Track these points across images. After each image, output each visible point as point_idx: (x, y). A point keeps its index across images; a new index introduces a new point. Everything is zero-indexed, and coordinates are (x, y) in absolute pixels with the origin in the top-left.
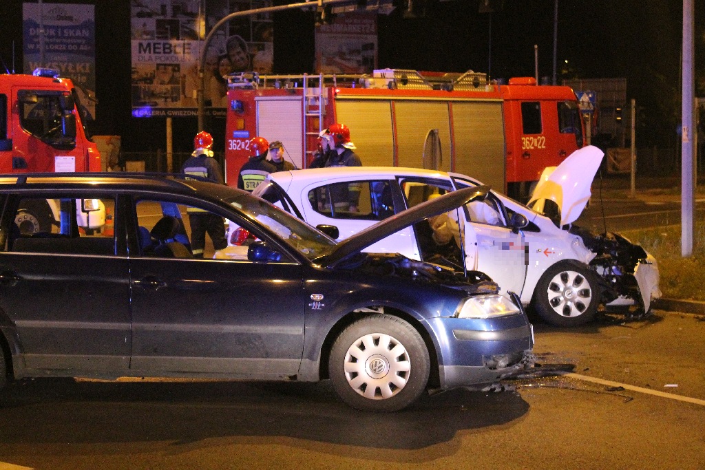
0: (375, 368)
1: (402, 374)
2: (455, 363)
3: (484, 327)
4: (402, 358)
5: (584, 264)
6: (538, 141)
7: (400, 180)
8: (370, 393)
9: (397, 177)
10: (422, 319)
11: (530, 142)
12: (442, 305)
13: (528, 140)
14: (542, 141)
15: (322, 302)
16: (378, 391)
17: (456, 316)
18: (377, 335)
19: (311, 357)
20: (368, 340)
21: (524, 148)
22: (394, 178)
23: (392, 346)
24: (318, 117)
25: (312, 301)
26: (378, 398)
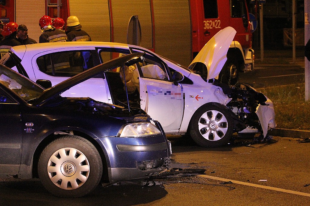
0: (67, 170)
1: (84, 173)
2: (118, 166)
3: (138, 143)
4: (84, 163)
5: (223, 105)
6: (215, 23)
7: (99, 50)
8: (65, 186)
9: (97, 48)
10: (97, 138)
11: (210, 24)
12: (108, 131)
13: (208, 23)
14: (218, 23)
15: (32, 127)
16: (69, 184)
17: (119, 136)
18: (68, 148)
19: (26, 163)
20: (63, 152)
21: (205, 28)
22: (95, 49)
23: (78, 155)
24: (56, 8)
25: (26, 127)
26: (70, 189)
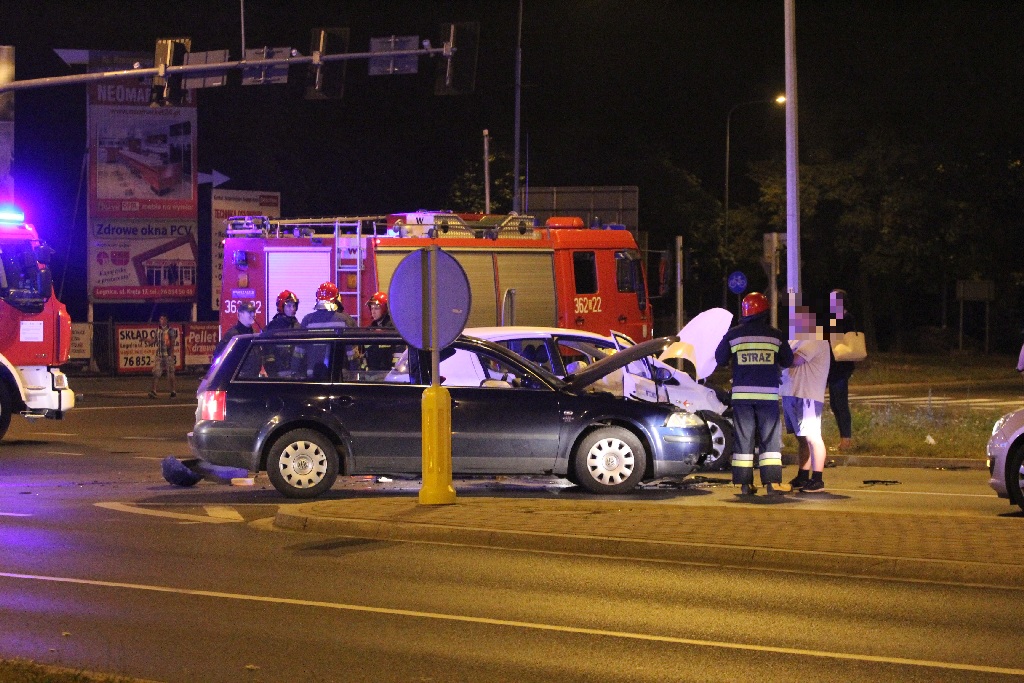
0: (608, 463)
1: (628, 467)
2: (665, 459)
3: (682, 434)
4: (628, 455)
5: (717, 415)
6: (593, 303)
7: (555, 338)
8: (606, 480)
9: (553, 336)
10: (642, 428)
11: (584, 304)
12: (654, 420)
13: (582, 302)
14: (598, 302)
15: (572, 416)
16: (611, 479)
17: (665, 426)
18: (610, 439)
19: (563, 456)
20: (604, 443)
21: (577, 312)
22: (550, 336)
23: (621, 447)
24: (355, 273)
25: (565, 416)
26: (612, 484)
